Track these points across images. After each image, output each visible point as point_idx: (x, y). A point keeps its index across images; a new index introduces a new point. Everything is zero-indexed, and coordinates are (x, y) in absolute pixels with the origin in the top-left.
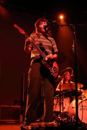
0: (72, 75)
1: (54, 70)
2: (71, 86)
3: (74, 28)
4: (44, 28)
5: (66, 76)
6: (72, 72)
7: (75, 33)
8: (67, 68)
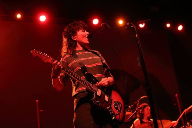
1: (116, 108)
3: (135, 27)
7: (137, 36)
8: (141, 98)
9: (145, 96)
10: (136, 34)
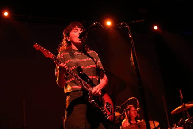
0: (138, 109)
2: (139, 126)
3: (129, 27)
4: (79, 38)
5: (128, 111)
6: (138, 104)
7: (130, 36)
8: (129, 99)
9: (133, 98)
10: (130, 34)
